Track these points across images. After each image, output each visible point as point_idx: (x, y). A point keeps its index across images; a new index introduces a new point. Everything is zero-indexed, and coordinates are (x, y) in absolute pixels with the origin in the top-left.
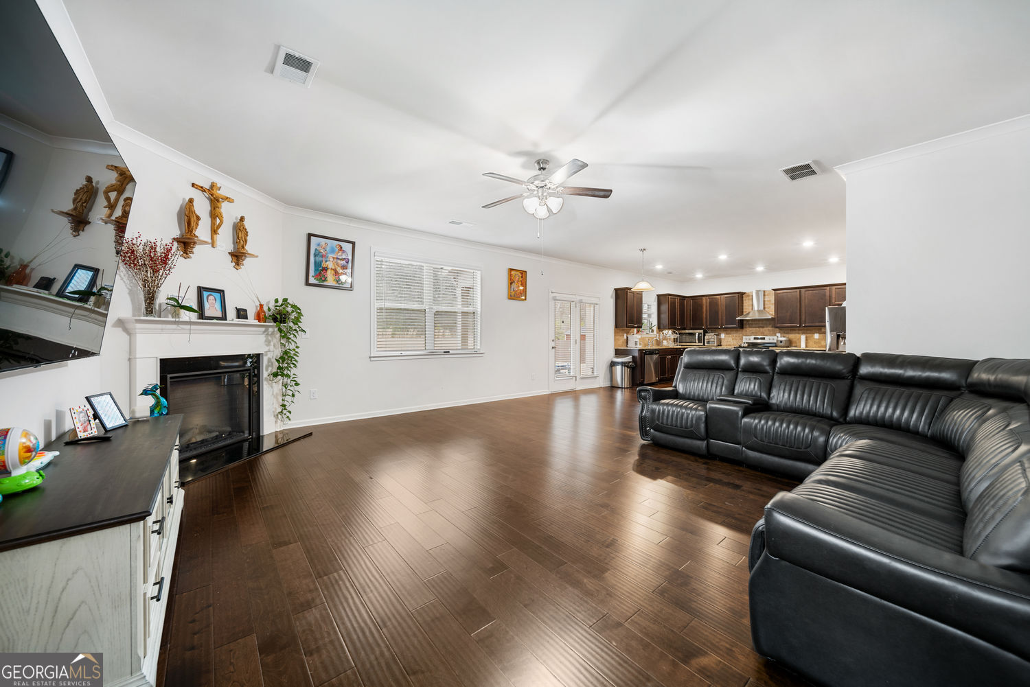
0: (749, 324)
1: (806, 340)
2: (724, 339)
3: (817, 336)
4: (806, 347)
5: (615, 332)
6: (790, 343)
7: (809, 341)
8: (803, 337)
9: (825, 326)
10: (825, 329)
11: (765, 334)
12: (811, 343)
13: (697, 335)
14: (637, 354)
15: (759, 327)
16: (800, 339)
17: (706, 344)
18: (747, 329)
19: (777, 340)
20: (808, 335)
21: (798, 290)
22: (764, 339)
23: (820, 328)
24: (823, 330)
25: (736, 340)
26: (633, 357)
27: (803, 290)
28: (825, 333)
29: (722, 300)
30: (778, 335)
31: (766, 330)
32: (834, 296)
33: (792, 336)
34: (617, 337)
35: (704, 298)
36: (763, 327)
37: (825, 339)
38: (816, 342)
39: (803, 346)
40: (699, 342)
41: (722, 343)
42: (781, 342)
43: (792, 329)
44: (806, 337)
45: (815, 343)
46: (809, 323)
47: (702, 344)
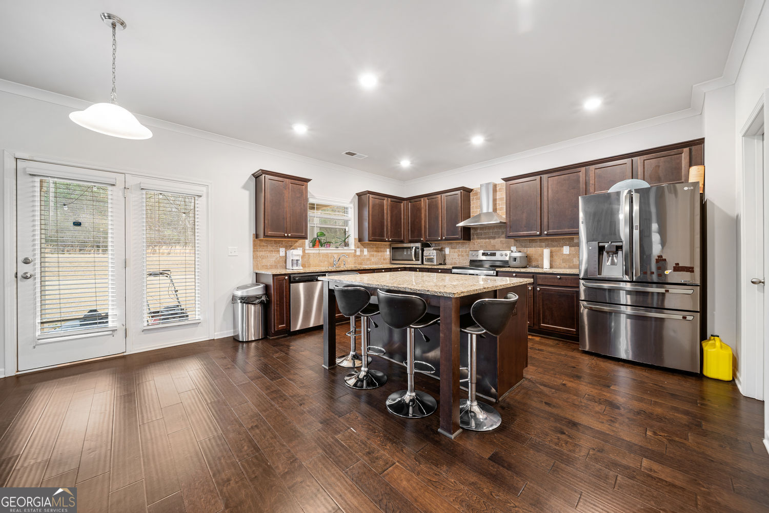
0: (477, 234)
1: (551, 256)
2: (449, 255)
3: (566, 250)
4: (551, 267)
5: (255, 245)
6: (528, 260)
7: (555, 258)
8: (546, 252)
9: (577, 233)
10: (578, 238)
11: (496, 248)
12: (558, 261)
13: (413, 250)
14: (270, 281)
15: (489, 238)
16: (542, 255)
17: (425, 263)
18: (476, 241)
19: (510, 257)
20: (554, 249)
21: (538, 177)
22: (494, 254)
23: (571, 237)
24: (576, 241)
25: (463, 256)
26: (267, 288)
27: (545, 177)
28: (578, 245)
29: (443, 200)
30: (514, 248)
31: (497, 242)
32: (592, 182)
33: (531, 251)
34: (260, 254)
35: (422, 199)
36: (494, 238)
37: (578, 254)
38: (567, 260)
39: (546, 267)
40: (417, 259)
41: (447, 261)
42: (515, 259)
43: (531, 240)
44: (551, 252)
45: (564, 261)
46: (553, 229)
47: (420, 262)
